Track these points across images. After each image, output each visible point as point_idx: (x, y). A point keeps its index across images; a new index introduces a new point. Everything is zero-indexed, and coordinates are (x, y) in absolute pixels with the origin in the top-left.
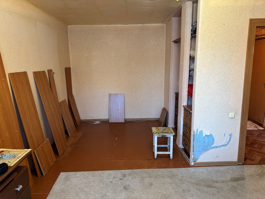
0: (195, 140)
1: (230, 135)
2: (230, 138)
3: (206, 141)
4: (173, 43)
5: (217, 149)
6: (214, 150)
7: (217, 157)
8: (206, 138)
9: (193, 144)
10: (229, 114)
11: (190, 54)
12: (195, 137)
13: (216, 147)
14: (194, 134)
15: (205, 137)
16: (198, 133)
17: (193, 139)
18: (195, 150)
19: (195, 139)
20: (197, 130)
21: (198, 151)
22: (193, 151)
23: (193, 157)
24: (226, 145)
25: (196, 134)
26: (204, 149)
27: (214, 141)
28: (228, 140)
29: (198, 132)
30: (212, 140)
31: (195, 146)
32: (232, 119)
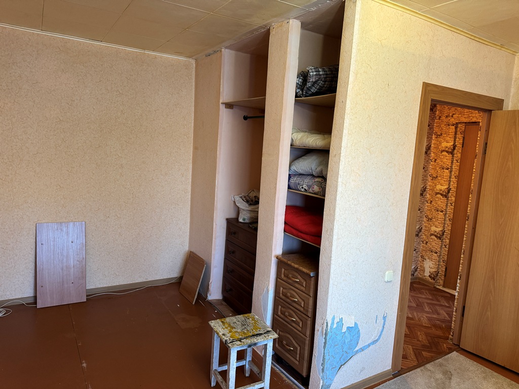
0: (327, 343)
1: (384, 318)
2: (384, 324)
3: (346, 341)
5: (362, 353)
6: (359, 355)
7: (363, 369)
8: (347, 333)
9: (324, 353)
10: (384, 274)
12: (328, 338)
13: (362, 350)
14: (326, 330)
15: (345, 333)
16: (335, 326)
17: (324, 341)
18: (325, 367)
19: (327, 340)
20: (333, 319)
21: (331, 368)
22: (323, 370)
23: (321, 384)
24: (377, 341)
25: (331, 328)
26: (342, 360)
27: (359, 337)
28: (381, 328)
29: (335, 323)
30: (357, 336)
31: (327, 357)
32: (389, 284)
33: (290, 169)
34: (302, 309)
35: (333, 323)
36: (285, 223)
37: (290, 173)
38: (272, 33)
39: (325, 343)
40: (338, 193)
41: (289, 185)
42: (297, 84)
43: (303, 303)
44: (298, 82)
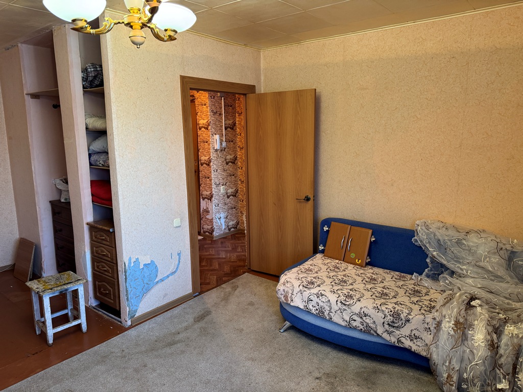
0: (128, 278)
1: (179, 254)
2: (179, 259)
3: (146, 275)
4: (28, 99)
5: (163, 282)
6: (160, 285)
7: (165, 295)
8: (145, 269)
9: (126, 287)
10: (173, 221)
11: (86, 124)
12: (127, 274)
13: (162, 280)
14: (125, 269)
15: (143, 269)
16: (132, 265)
17: (124, 277)
18: (129, 296)
19: (127, 276)
20: (130, 259)
21: (134, 297)
22: (127, 299)
23: (128, 310)
24: (175, 272)
25: (129, 267)
26: (144, 290)
27: (157, 271)
28: (177, 262)
29: (132, 262)
30: (155, 270)
31: (129, 289)
32: (178, 228)
33: (89, 150)
34: (109, 259)
35: (130, 263)
36: (92, 195)
37: (90, 152)
38: (55, 34)
39: (126, 279)
40: (117, 163)
41: (90, 163)
42: (83, 78)
43: (109, 255)
44: (83, 76)
